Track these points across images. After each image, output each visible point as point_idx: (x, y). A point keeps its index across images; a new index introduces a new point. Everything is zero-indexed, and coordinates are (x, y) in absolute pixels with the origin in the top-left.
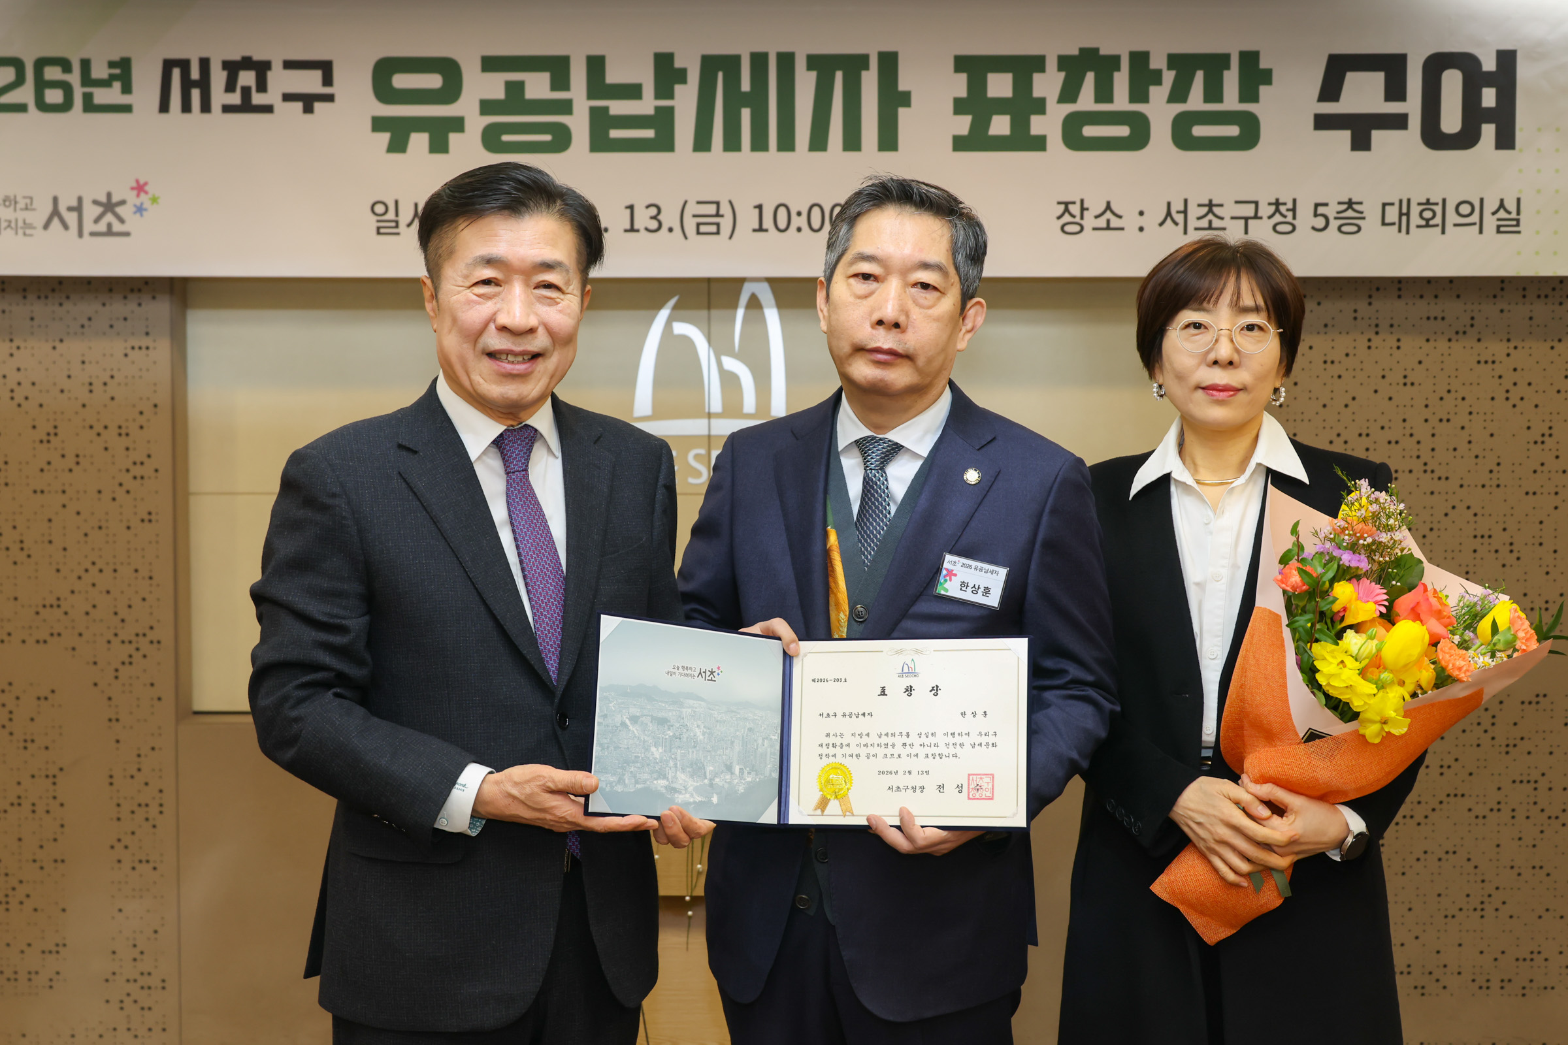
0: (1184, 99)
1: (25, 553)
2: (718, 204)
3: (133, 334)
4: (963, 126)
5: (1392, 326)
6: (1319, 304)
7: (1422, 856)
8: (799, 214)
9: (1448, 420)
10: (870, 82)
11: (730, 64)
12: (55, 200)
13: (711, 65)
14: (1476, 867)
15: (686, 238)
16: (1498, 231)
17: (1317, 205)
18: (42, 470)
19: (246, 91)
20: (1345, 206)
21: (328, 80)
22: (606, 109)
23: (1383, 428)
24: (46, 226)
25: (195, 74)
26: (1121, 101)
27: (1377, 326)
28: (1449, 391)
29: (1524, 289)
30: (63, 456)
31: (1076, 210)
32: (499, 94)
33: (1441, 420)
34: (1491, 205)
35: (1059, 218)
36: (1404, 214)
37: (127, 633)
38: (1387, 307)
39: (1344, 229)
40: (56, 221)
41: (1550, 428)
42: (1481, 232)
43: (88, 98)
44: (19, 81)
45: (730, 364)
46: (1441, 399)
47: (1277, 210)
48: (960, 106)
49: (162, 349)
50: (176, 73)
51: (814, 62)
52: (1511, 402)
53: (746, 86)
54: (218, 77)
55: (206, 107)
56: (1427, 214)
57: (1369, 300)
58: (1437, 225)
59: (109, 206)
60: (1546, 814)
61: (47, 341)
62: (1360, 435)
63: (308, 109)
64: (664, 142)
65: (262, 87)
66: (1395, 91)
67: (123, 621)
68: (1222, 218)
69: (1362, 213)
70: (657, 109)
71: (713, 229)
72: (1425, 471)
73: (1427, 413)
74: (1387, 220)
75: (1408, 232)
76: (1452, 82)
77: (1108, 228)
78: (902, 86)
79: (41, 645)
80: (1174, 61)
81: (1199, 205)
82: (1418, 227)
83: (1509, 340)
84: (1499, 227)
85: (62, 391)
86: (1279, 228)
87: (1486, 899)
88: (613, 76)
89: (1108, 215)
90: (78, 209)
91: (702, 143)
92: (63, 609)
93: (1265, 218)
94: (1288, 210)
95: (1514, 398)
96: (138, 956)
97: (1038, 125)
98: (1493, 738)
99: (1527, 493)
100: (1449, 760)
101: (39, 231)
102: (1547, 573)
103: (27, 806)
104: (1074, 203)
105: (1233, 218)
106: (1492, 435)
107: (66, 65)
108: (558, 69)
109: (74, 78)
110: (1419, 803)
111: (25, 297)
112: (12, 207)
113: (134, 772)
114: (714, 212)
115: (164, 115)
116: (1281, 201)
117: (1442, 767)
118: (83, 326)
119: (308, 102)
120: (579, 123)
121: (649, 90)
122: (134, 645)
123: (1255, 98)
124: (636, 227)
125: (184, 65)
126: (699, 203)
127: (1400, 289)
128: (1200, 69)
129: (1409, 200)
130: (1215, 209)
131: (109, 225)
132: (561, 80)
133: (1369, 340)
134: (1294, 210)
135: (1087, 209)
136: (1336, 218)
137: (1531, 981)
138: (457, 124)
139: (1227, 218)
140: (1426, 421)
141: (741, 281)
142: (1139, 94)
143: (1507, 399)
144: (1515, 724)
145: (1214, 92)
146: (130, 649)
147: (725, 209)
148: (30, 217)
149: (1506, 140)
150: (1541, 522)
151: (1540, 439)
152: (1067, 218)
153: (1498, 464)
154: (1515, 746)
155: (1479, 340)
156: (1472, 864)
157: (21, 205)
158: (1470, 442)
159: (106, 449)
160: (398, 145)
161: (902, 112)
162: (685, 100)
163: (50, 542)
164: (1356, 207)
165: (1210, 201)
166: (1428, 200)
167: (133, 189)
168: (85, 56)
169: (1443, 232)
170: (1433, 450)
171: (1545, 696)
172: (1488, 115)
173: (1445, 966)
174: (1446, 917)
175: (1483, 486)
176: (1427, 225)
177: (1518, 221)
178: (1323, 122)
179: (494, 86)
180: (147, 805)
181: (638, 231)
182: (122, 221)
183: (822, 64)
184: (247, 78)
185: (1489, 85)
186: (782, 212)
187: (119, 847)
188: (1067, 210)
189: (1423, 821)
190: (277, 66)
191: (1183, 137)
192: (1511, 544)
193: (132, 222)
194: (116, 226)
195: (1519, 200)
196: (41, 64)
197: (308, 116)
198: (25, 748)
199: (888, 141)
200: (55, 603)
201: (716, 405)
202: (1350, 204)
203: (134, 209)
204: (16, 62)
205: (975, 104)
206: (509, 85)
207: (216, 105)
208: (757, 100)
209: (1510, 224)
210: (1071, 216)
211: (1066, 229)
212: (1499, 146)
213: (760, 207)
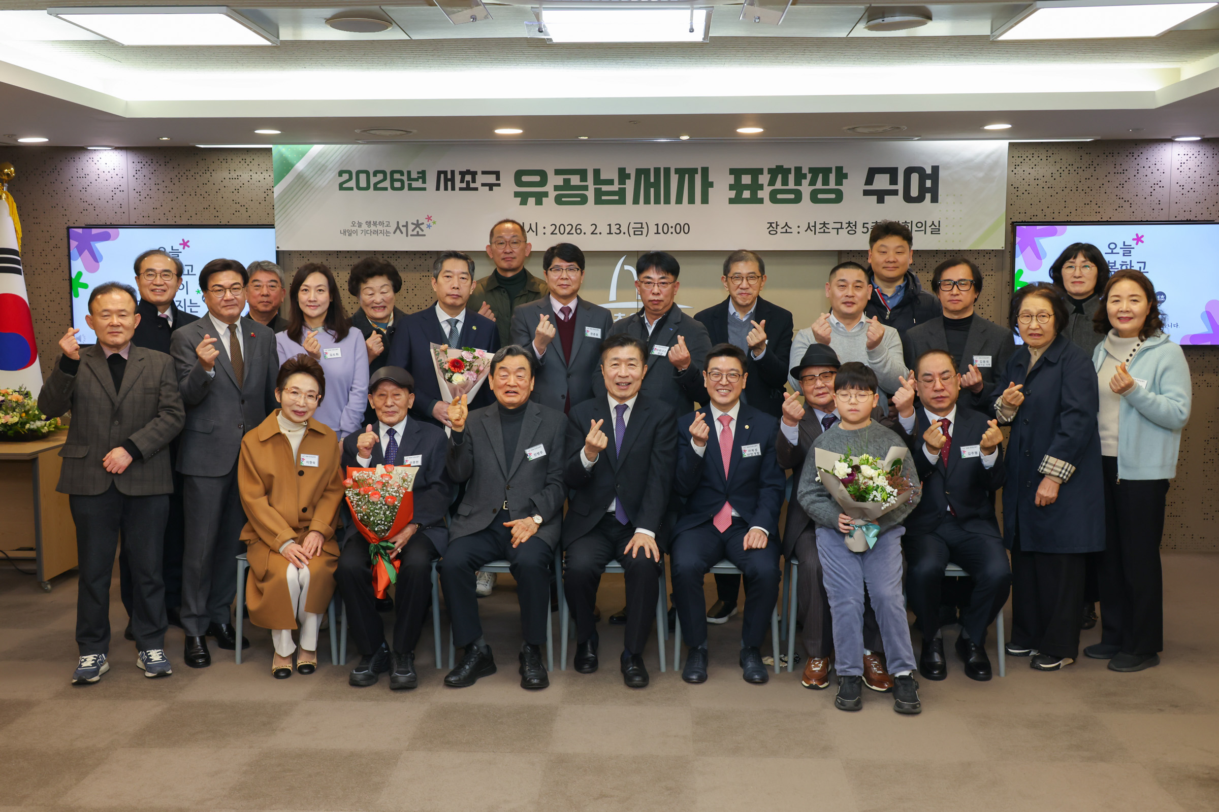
0: (815, 184)
2: (642, 223)
4: (733, 194)
8: (672, 227)
10: (698, 178)
11: (646, 172)
12: (398, 222)
13: (639, 172)
15: (630, 236)
16: (932, 233)
17: (864, 224)
19: (468, 183)
22: (601, 189)
24: (394, 233)
25: (449, 177)
26: (791, 185)
31: (774, 225)
32: (561, 183)
34: (929, 224)
35: (768, 228)
40: (398, 230)
42: (925, 233)
43: (410, 185)
44: (385, 179)
47: (849, 226)
48: (731, 187)
50: (442, 176)
51: (677, 171)
53: (652, 180)
54: (458, 178)
55: (453, 189)
59: (418, 225)
63: (491, 189)
64: (622, 201)
65: (474, 181)
66: (894, 181)
68: (829, 229)
70: (619, 189)
71: (640, 233)
76: (915, 177)
77: (786, 232)
78: (710, 180)
80: (811, 170)
81: (820, 224)
84: (932, 232)
86: (850, 232)
88: (603, 176)
89: (786, 227)
90: (406, 226)
91: (636, 201)
93: (845, 229)
94: (853, 226)
97: (760, 194)
101: (392, 234)
104: (774, 223)
107: (402, 173)
108: (583, 174)
109: (405, 178)
112: (382, 226)
114: (640, 227)
115: (438, 192)
116: (851, 222)
119: (491, 186)
120: (590, 194)
121: (616, 182)
123: (841, 184)
125: (445, 173)
126: (634, 223)
128: (821, 173)
130: (826, 225)
131: (418, 232)
132: (584, 178)
134: (855, 225)
135: (779, 225)
138: (546, 194)
139: (831, 229)
142: (798, 182)
145: (826, 182)
147: (645, 226)
148: (388, 229)
149: (935, 199)
152: (771, 229)
157: (385, 225)
160: (524, 202)
161: (710, 189)
162: (630, 185)
165: (825, 221)
167: (426, 219)
168: (409, 170)
172: (928, 190)
177: (939, 230)
178: (866, 193)
179: (559, 180)
182: (422, 231)
183: (681, 172)
184: (468, 178)
185: (929, 179)
186: (666, 226)
188: (771, 226)
190: (479, 173)
191: (814, 199)
193: (426, 231)
194: (421, 233)
195: (939, 222)
196: (392, 173)
197: (491, 192)
199: (705, 200)
203: (427, 226)
204: (384, 172)
205: (737, 186)
206: (565, 180)
207: (457, 188)
208: (656, 185)
209: (936, 230)
210: (773, 228)
211: (771, 232)
212: (932, 202)
213: (657, 225)
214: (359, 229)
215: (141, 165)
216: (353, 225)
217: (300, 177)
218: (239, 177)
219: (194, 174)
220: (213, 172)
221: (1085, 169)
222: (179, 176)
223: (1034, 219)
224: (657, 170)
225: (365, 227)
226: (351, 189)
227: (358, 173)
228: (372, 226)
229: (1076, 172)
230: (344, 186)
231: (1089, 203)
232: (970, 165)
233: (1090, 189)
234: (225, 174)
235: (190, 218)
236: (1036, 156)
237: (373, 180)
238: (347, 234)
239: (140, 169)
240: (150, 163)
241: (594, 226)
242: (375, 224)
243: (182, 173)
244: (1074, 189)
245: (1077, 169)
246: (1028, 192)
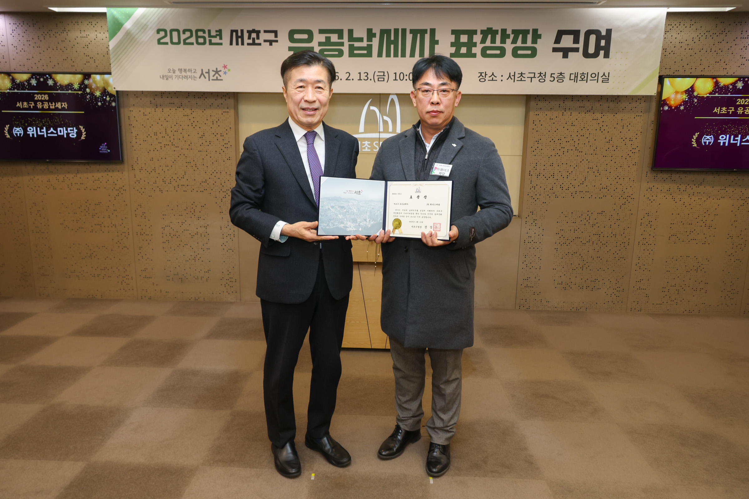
0: (516, 43)
1: (197, 168)
2: (384, 72)
3: (224, 108)
4: (453, 50)
5: (569, 109)
6: (549, 102)
7: (567, 254)
8: (406, 75)
9: (583, 136)
10: (427, 37)
11: (388, 32)
12: (202, 70)
13: (383, 32)
14: (582, 257)
15: (375, 82)
17: (551, 74)
18: (201, 145)
19: (254, 39)
20: (560, 74)
21: (276, 36)
22: (353, 45)
23: (565, 138)
24: (200, 78)
25: (239, 34)
26: (498, 43)
27: (565, 109)
28: (584, 128)
29: (607, 99)
30: (206, 141)
31: (483, 75)
32: (324, 40)
33: (581, 136)
34: (601, 75)
35: (479, 77)
36: (576, 77)
37: (224, 190)
38: (568, 103)
39: (559, 81)
40: (202, 76)
41: (612, 138)
42: (597, 82)
43: (210, 41)
44: (191, 36)
45: (386, 118)
46: (582, 130)
47: (540, 75)
48: (452, 45)
49: (232, 112)
50: (234, 34)
51: (412, 31)
52: (601, 131)
53: (392, 38)
54: (246, 35)
55: (243, 44)
56: (583, 77)
57: (563, 102)
58: (585, 80)
59: (217, 72)
60: (602, 243)
61: (201, 110)
62: (559, 140)
63: (271, 44)
64: (369, 55)
65: (258, 38)
66: (576, 41)
67: (223, 186)
68: (525, 78)
69: (564, 76)
70: (367, 45)
71: (382, 79)
72: (576, 150)
73: (577, 134)
74: (571, 79)
75: (577, 82)
76: (593, 38)
77: (493, 80)
78: (436, 39)
79: (202, 192)
80: (514, 31)
81: (518, 74)
82: (580, 80)
83: (602, 113)
84: (603, 81)
85: (205, 124)
86: (540, 80)
87: (584, 265)
88: (355, 35)
89: (493, 76)
90: (208, 73)
91: (380, 55)
92: (207, 182)
93: (537, 78)
94: (543, 75)
95: (602, 130)
96: (229, 274)
97: (474, 50)
98: (589, 223)
99: (604, 156)
100: (577, 228)
101: (198, 79)
102: (607, 178)
103: (199, 234)
104: (483, 73)
105: (527, 77)
106: (595, 140)
107: (204, 31)
108: (340, 33)
109: (206, 35)
110: (568, 240)
111: (195, 98)
112: (191, 72)
113: (227, 226)
114: (383, 75)
115: (231, 46)
116: (541, 73)
117: (574, 230)
118: (210, 106)
119: (271, 42)
120: (346, 49)
121: (365, 39)
122: (226, 193)
123: (536, 43)
124: (361, 79)
125: (236, 31)
126: (378, 72)
127: (572, 99)
128: (521, 34)
129: (578, 73)
130: (523, 75)
131: (217, 77)
132: (341, 36)
133: (563, 113)
134: (545, 75)
135: (487, 75)
136: (557, 78)
137: (594, 287)
139: (526, 78)
140: (577, 136)
141: (389, 94)
142: (503, 41)
143: (600, 130)
144: (595, 219)
145: (524, 41)
146: (225, 194)
147: (386, 74)
148: (195, 75)
149: (607, 56)
150: (607, 164)
151: (608, 141)
152: (481, 77)
153: (596, 148)
154: (595, 225)
155: (594, 113)
156: (581, 256)
157: (193, 71)
158: (589, 142)
159: (217, 140)
161: (436, 46)
162: (375, 42)
163: (203, 165)
164: (562, 74)
165: (522, 72)
166: (583, 73)
167: (223, 67)
168: (209, 29)
169: (587, 82)
170: (578, 144)
171: (604, 212)
172: (602, 48)
173: (572, 282)
174: (573, 270)
175: (592, 154)
176: (582, 80)
177: (608, 79)
178: (555, 50)
179: (322, 38)
180: (230, 235)
181: (362, 80)
182: (220, 76)
183: (414, 32)
184: (254, 35)
185: (603, 39)
186: (402, 74)
187: (223, 245)
188: (481, 75)
189: (568, 244)
190: (262, 32)
191: (515, 54)
192: (598, 170)
193: (223, 76)
194: (219, 78)
195: (609, 73)
196: (197, 31)
197: (271, 46)
198: (198, 219)
200: (205, 181)
201: (381, 130)
202: (561, 74)
203: (224, 73)
204: (190, 31)
205: (457, 44)
206: (326, 38)
207: (245, 43)
208: (396, 42)
209: (606, 80)
210: (482, 76)
211: (481, 80)
212: (604, 57)
213: (395, 73)
214: (174, 75)
215: (16, 26)
216: (169, 70)
217: (128, 34)
218: (88, 36)
219: (54, 34)
220: (68, 32)
221: (719, 35)
222: (44, 35)
223: (676, 74)
224: (396, 31)
225: (177, 73)
226: (167, 43)
227: (171, 31)
228: (183, 72)
229: (712, 37)
230: (162, 41)
231: (719, 61)
232: (637, 29)
233: (721, 50)
234: (77, 34)
235: (54, 67)
236: (682, 25)
237: (183, 37)
238: (165, 78)
239: (16, 29)
240: (23, 25)
241: (348, 74)
242: (185, 70)
243: (46, 33)
244: (709, 50)
245: (712, 35)
246: (673, 52)
